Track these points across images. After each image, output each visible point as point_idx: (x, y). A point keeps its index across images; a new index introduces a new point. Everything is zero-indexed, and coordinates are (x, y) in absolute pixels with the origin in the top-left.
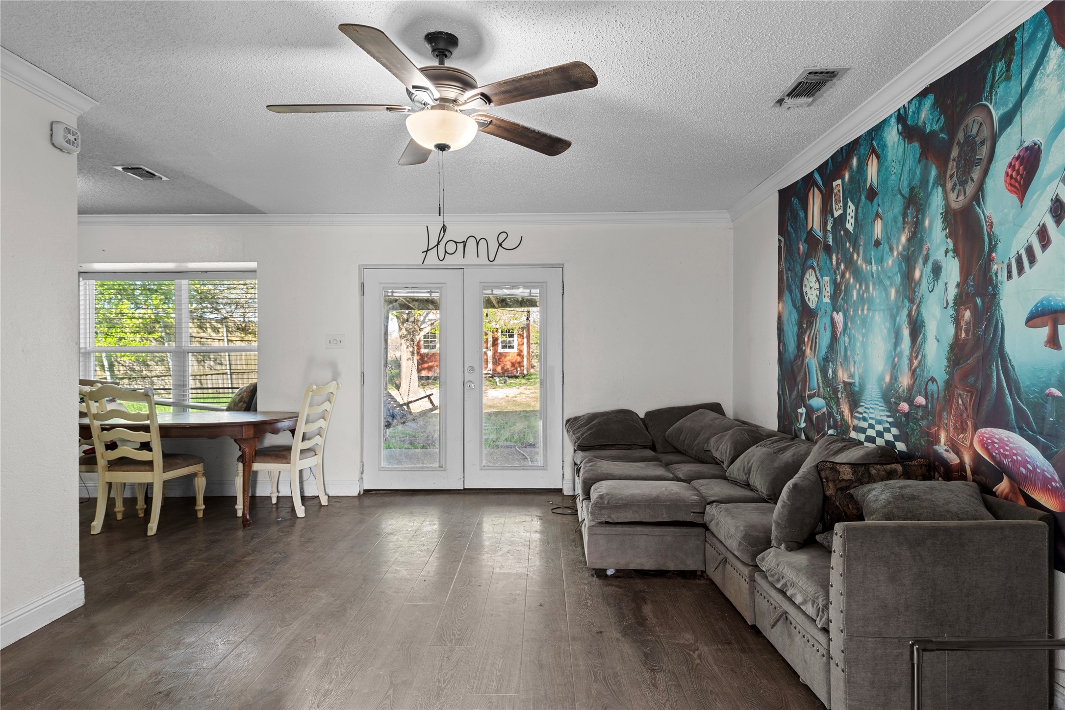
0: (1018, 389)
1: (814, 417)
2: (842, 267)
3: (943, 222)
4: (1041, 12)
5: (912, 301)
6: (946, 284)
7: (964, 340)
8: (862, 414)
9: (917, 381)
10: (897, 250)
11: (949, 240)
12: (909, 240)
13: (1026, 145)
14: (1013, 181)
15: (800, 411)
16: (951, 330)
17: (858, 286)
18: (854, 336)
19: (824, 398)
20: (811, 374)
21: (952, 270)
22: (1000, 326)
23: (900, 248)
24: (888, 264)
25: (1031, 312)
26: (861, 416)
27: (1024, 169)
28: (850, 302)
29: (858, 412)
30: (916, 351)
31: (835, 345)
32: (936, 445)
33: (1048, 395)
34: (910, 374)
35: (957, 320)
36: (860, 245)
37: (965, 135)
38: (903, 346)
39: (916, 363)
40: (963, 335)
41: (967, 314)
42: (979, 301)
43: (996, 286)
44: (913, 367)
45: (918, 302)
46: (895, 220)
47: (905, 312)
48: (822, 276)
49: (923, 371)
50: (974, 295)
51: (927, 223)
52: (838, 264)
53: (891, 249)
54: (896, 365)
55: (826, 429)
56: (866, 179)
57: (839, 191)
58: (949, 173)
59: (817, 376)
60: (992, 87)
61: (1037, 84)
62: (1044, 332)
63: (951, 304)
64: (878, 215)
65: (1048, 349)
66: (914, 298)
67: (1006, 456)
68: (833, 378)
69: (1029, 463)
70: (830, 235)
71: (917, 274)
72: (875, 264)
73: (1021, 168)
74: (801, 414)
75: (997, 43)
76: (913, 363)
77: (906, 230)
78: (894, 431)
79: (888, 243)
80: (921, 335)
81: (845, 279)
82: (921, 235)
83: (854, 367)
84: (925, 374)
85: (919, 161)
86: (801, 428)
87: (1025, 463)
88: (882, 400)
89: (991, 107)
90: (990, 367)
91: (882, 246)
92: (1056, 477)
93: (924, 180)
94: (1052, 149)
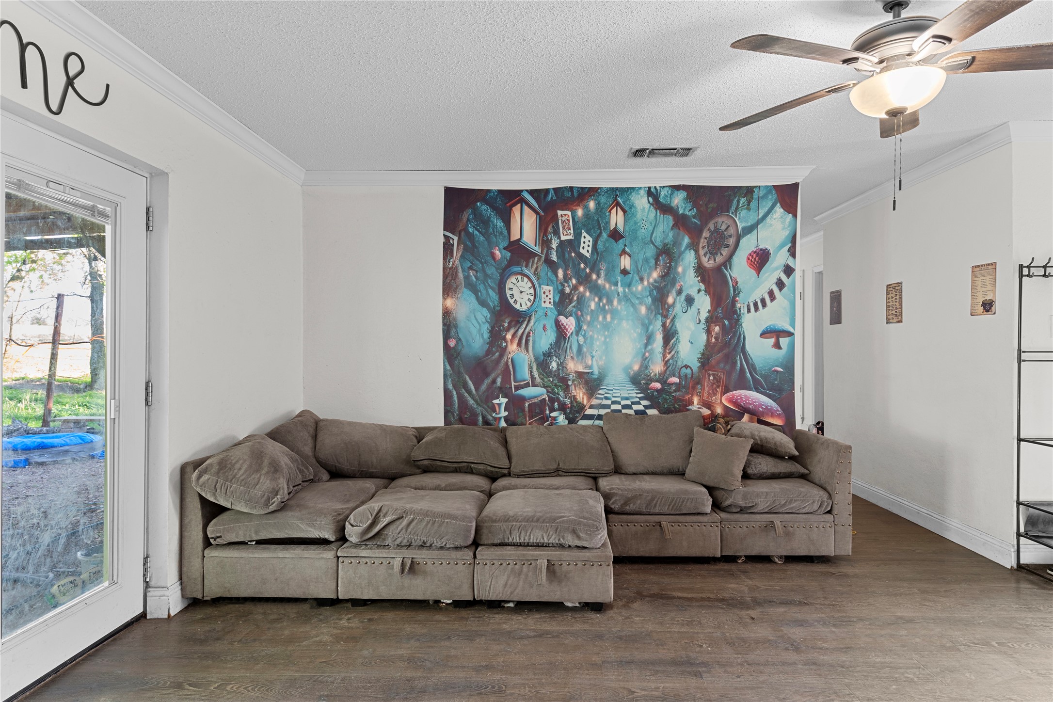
0: (755, 369)
1: (527, 404)
2: (574, 281)
3: (695, 272)
4: (771, 186)
5: (665, 316)
6: (698, 310)
7: (714, 343)
8: (603, 394)
9: (670, 368)
10: (648, 281)
11: (701, 284)
12: (663, 277)
13: (761, 247)
14: (752, 263)
15: (496, 401)
16: (704, 337)
17: (597, 299)
18: (592, 337)
19: (544, 387)
20: (517, 368)
21: (704, 303)
22: (742, 336)
23: (651, 280)
24: (636, 288)
25: (764, 330)
26: (602, 396)
27: (759, 259)
28: (585, 310)
29: (599, 394)
30: (670, 349)
31: (563, 343)
32: (689, 406)
33: (773, 371)
34: (663, 364)
35: (709, 332)
36: (601, 269)
37: (715, 227)
38: (655, 345)
39: (669, 356)
40: (713, 340)
41: (717, 329)
42: (726, 322)
43: (740, 315)
44: (666, 359)
45: (671, 318)
46: (646, 260)
47: (658, 323)
48: (540, 285)
49: (677, 362)
50: (722, 318)
51: (680, 269)
52: (567, 278)
53: (642, 279)
54: (647, 358)
55: (548, 412)
56: (608, 223)
57: (568, 220)
58: (701, 245)
59: (531, 368)
60: (737, 209)
61: (768, 219)
62: (772, 341)
63: (703, 321)
64: (624, 252)
65: (774, 349)
66: (667, 315)
67: (750, 404)
68: (559, 369)
69: (763, 405)
70: (554, 253)
71: (670, 300)
72: (621, 286)
73: (757, 258)
74: (500, 405)
75: (741, 187)
76: (666, 357)
77: (658, 270)
78: (645, 402)
79: (638, 274)
80: (674, 339)
81: (577, 292)
82: (674, 275)
83: (592, 361)
84: (679, 363)
85: (672, 229)
86: (500, 418)
87: (761, 405)
88: (630, 383)
89: (736, 219)
90: (735, 358)
91: (631, 275)
92: (779, 409)
93: (676, 243)
94: (778, 255)
